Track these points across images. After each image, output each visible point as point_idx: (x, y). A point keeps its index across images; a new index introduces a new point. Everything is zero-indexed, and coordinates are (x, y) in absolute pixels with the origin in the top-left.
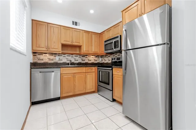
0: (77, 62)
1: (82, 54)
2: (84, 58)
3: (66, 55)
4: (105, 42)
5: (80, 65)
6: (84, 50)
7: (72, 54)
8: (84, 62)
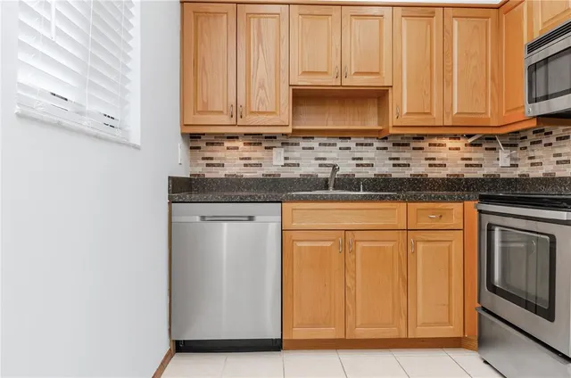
0: (369, 173)
1: (392, 131)
2: (405, 154)
3: (314, 143)
4: (532, 47)
5: (383, 188)
6: (403, 108)
7: (344, 135)
8: (406, 173)
